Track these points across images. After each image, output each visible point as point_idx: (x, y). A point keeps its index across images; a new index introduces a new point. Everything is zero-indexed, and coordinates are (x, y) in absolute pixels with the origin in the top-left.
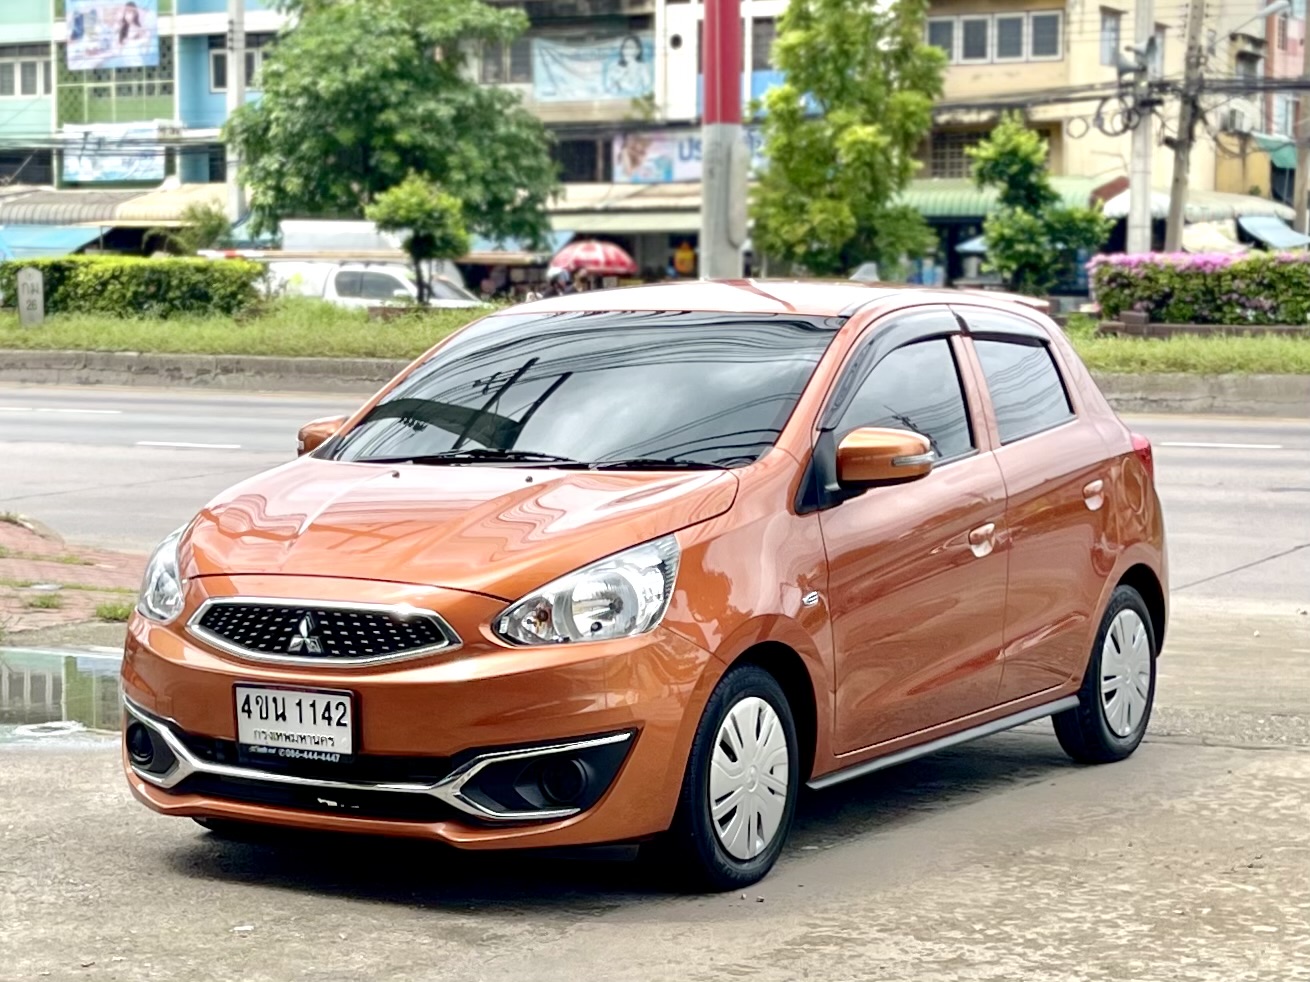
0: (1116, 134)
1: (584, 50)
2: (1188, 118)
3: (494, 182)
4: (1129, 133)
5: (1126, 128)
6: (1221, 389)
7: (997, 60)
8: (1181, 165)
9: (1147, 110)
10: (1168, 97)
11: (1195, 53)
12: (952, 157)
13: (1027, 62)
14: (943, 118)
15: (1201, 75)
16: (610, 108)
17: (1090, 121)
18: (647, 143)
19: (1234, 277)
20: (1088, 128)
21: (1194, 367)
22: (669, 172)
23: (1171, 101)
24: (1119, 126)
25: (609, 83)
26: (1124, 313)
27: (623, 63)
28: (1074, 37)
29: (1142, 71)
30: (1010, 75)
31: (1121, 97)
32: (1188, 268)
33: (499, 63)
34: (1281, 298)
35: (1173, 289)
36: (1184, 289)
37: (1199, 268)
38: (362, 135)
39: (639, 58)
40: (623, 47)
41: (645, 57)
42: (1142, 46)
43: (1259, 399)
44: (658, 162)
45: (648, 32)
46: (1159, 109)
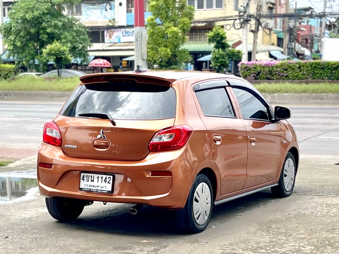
0: (238, 29)
1: (95, 7)
2: (257, 25)
3: (74, 42)
4: (242, 29)
5: (241, 27)
6: (274, 97)
7: (206, 9)
8: (256, 37)
9: (247, 22)
10: (252, 19)
11: (259, 7)
12: (195, 36)
13: (214, 10)
14: (192, 25)
15: (260, 13)
16: (103, 22)
17: (232, 26)
18: (113, 32)
19: (277, 67)
20: (231, 27)
21: (267, 91)
22: (120, 40)
23: (253, 20)
24: (239, 27)
25: (103, 16)
26: (248, 77)
27: (106, 10)
28: (227, 3)
29: (245, 12)
30: (210, 13)
31: (240, 19)
32: (265, 65)
33: (73, 10)
34: (289, 73)
35: (261, 71)
36: (264, 71)
37: (268, 65)
38: (37, 30)
39: (110, 9)
40: (106, 6)
41: (112, 9)
42: (245, 5)
43: (284, 100)
44: (116, 37)
45: (113, 2)
46: (250, 22)
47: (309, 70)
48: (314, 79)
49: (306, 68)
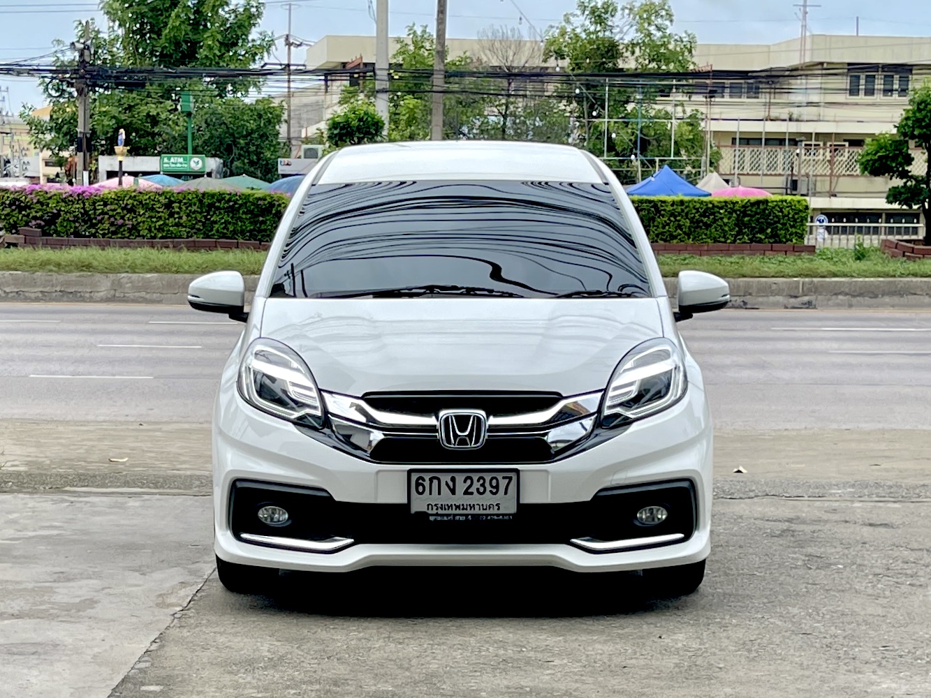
26: (21, 228)
34: (140, 219)
35: (60, 211)
36: (68, 211)
47: (194, 213)
48: (208, 237)
49: (187, 208)
